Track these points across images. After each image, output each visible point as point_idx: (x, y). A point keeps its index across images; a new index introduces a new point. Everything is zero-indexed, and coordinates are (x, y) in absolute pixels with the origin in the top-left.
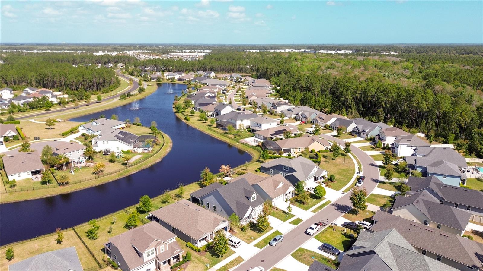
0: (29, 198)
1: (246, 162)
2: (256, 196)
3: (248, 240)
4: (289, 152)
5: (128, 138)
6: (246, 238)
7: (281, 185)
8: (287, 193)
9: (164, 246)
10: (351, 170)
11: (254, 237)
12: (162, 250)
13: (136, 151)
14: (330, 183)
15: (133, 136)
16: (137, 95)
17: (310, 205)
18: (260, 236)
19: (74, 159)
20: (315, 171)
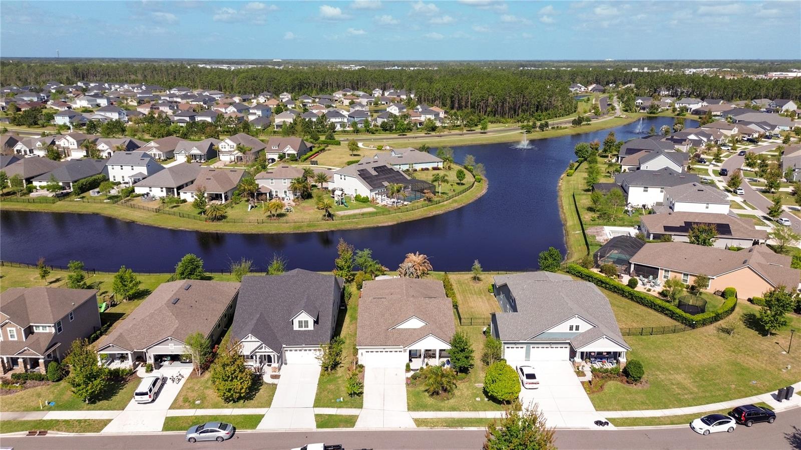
2: (311, 321)
3: (186, 400)
4: (651, 277)
5: (382, 179)
6: (191, 395)
7: (415, 323)
8: (414, 347)
9: (14, 329)
10: (769, 381)
11: (202, 402)
12: (12, 336)
13: (379, 201)
14: (615, 382)
15: (398, 178)
16: (566, 128)
17: (443, 404)
18: (216, 406)
19: (276, 192)
20: (574, 330)
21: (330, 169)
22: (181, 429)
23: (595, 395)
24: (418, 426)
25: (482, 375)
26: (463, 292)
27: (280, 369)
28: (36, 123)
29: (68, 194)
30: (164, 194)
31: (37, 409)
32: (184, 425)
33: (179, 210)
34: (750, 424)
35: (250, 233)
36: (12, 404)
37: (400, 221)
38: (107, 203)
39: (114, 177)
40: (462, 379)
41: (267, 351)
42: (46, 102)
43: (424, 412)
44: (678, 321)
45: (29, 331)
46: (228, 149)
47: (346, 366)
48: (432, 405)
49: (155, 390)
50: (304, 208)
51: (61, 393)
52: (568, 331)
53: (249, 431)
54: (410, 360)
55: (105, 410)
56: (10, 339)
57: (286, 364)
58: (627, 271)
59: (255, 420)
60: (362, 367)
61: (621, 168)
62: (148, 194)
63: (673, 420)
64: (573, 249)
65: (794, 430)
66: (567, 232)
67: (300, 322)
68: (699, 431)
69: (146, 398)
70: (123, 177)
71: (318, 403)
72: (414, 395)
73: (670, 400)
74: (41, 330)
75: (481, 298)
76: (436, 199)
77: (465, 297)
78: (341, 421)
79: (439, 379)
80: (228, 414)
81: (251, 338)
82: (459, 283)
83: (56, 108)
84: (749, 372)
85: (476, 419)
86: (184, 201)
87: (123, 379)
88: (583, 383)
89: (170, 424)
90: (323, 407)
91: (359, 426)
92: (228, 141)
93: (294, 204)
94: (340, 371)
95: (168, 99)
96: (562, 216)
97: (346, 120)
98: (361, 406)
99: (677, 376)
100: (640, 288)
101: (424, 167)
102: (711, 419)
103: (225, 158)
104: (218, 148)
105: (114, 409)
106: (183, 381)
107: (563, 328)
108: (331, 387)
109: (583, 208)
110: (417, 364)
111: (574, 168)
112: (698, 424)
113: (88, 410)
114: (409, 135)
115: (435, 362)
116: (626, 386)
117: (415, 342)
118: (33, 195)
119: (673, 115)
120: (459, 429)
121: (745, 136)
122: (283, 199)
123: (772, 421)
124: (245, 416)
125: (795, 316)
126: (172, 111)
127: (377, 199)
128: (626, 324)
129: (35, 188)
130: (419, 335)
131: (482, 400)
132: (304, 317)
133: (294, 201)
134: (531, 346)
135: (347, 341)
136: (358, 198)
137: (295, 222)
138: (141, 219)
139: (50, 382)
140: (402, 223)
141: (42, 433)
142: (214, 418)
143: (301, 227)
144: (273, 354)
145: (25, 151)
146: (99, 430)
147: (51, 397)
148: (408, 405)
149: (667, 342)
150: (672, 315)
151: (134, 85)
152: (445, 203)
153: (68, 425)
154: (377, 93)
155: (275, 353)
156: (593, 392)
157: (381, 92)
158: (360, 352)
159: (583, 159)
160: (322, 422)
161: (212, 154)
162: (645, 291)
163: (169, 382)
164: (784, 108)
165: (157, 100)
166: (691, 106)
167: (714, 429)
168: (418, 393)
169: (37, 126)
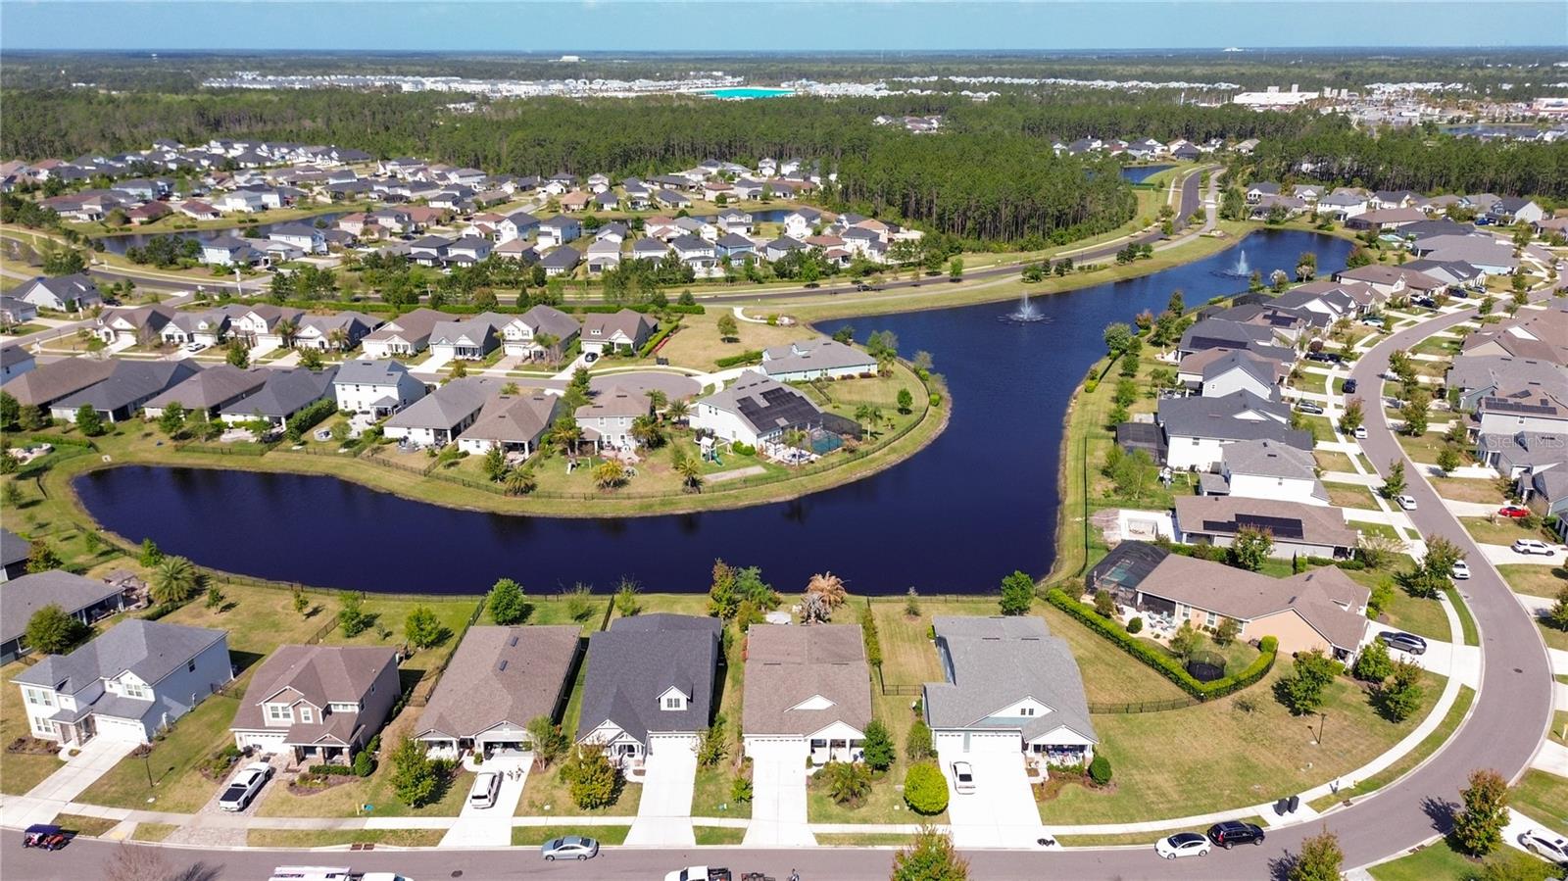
0: (439, 502)
1: (912, 590)
2: (683, 698)
3: (532, 804)
4: (1165, 613)
5: (776, 413)
6: (538, 797)
7: (819, 703)
8: (817, 736)
9: (309, 709)
10: (1277, 785)
11: (553, 808)
12: (307, 718)
13: (771, 452)
14: (1076, 785)
15: (801, 409)
16: (1105, 267)
17: (851, 814)
18: (570, 813)
19: (608, 437)
20: (1027, 715)
21: (690, 375)
22: (533, 843)
23: (1046, 804)
24: (820, 843)
25: (904, 773)
26: (892, 637)
27: (644, 761)
28: (172, 262)
29: (279, 437)
30: (431, 439)
31: (353, 815)
32: (536, 838)
33: (460, 472)
34: (1229, 846)
35: (574, 516)
36: (320, 807)
37: (803, 493)
38: (344, 455)
39: (345, 402)
40: (879, 779)
41: (628, 739)
42: (167, 196)
43: (828, 825)
44: (1184, 689)
45: (327, 712)
46: (518, 336)
47: (730, 758)
48: (838, 815)
49: (493, 791)
50: (653, 467)
51: (376, 793)
52: (1018, 715)
53: (615, 847)
54: (813, 751)
55: (435, 816)
56: (304, 721)
57: (651, 754)
58: (1133, 602)
59: (621, 833)
60: (749, 759)
61: (1177, 376)
62: (405, 439)
63: (1134, 839)
64: (1066, 553)
65: (1283, 856)
66: (1063, 517)
67: (670, 701)
68: (1162, 854)
69: (485, 801)
70: (359, 403)
71: (697, 810)
72: (816, 802)
73: (1139, 811)
74: (340, 709)
75: (916, 648)
76: (862, 447)
77: (893, 645)
78: (725, 835)
79: (848, 782)
80: (587, 824)
81: (609, 724)
82: (887, 619)
83: (194, 215)
84: (1255, 772)
85: (892, 835)
86: (466, 454)
87: (450, 774)
88: (1033, 786)
89: (520, 835)
90: (703, 815)
91: (748, 843)
92: (518, 323)
93: (636, 459)
94: (722, 765)
95: (386, 189)
96: (1061, 483)
97: (711, 253)
98: (749, 816)
99: (1157, 777)
100: (1145, 633)
101: (846, 374)
102: (1183, 838)
103: (514, 352)
104: (503, 335)
105: (447, 815)
106: (524, 777)
107: (1012, 712)
108: (711, 788)
109: (1097, 468)
110: (822, 756)
111: (1098, 377)
112: (1163, 845)
113: (415, 816)
114: (824, 284)
115: (845, 756)
116: (1088, 790)
117: (818, 729)
118: (226, 437)
119: (1311, 228)
120: (870, 848)
121: (1418, 292)
122: (619, 449)
123: (1259, 842)
124: (609, 828)
125: (1352, 683)
126: (400, 226)
127: (767, 449)
128: (1111, 694)
129: (226, 425)
130: (824, 719)
131: (902, 808)
132: (675, 693)
133: (636, 453)
134: (972, 734)
135: (730, 719)
136: (737, 447)
137: (642, 497)
138: (403, 488)
139: (358, 777)
140: (807, 496)
141: (369, 847)
142: (571, 830)
143: (651, 506)
144: (636, 744)
145: (181, 337)
146: (435, 844)
147: (365, 798)
148: (809, 815)
149: (1158, 724)
150: (1177, 681)
151: (316, 149)
152: (877, 454)
153: (396, 836)
154: (768, 168)
155: (639, 743)
156: (1044, 799)
157: (774, 166)
158: (746, 740)
159: (1118, 352)
160: (704, 836)
161: (493, 344)
162: (1152, 637)
163: (506, 778)
164: (1519, 215)
165: (366, 193)
166: (1346, 209)
167: (1181, 851)
168: (821, 798)
169: (174, 267)
